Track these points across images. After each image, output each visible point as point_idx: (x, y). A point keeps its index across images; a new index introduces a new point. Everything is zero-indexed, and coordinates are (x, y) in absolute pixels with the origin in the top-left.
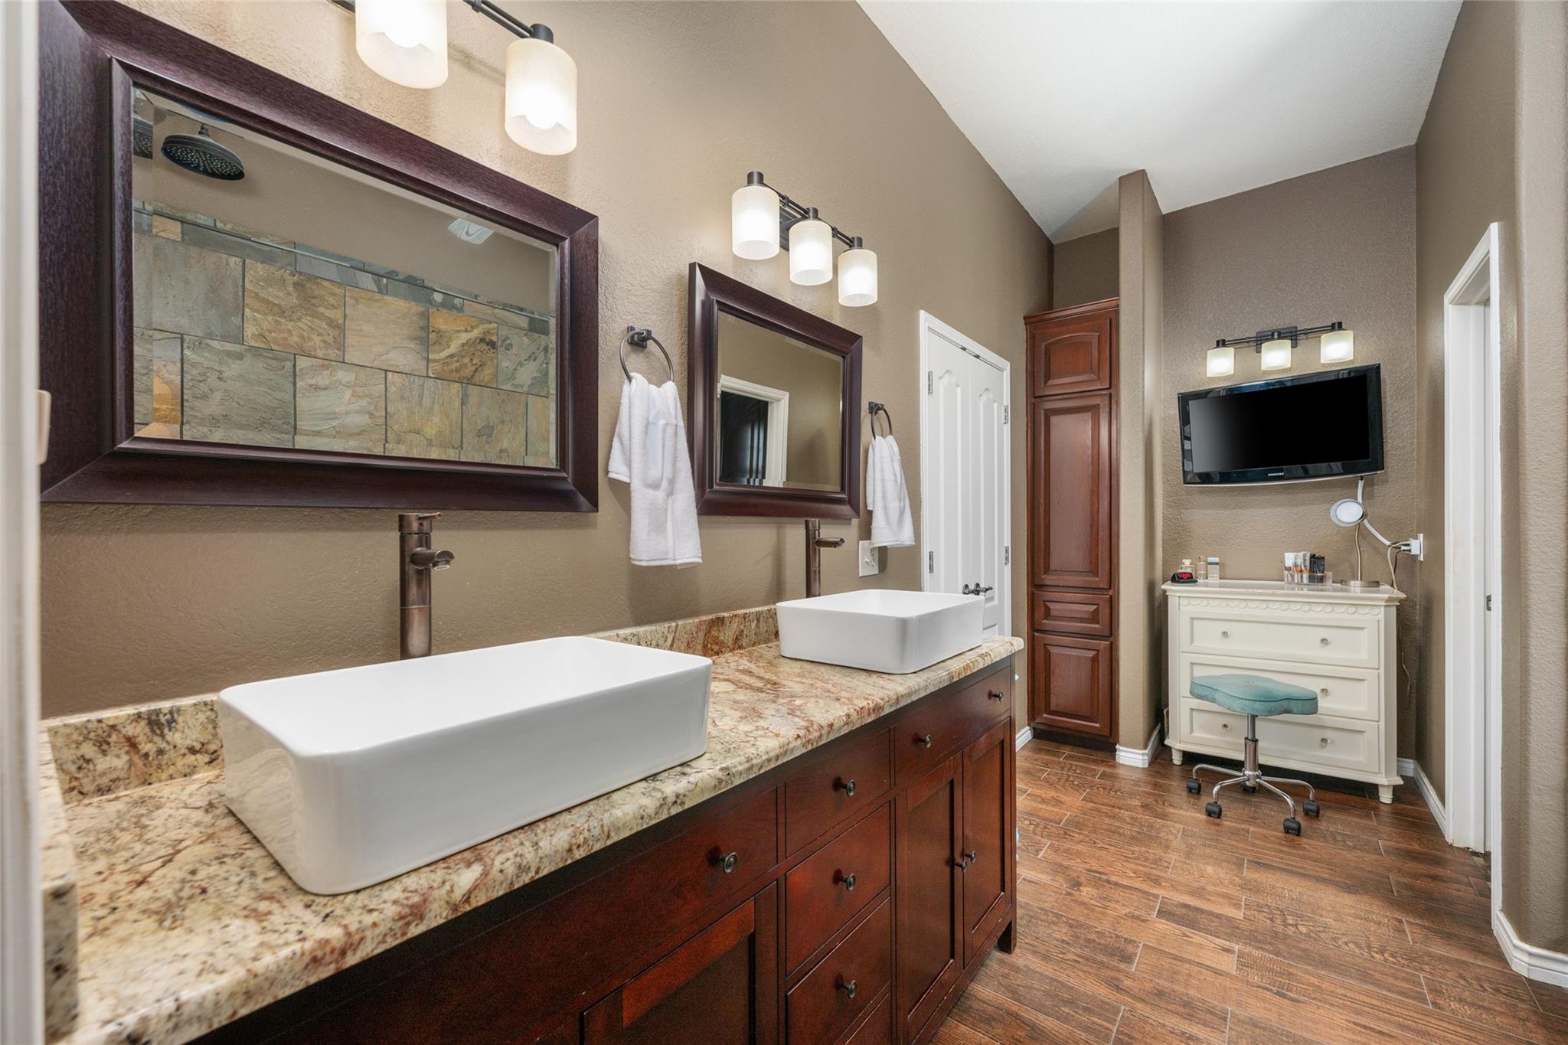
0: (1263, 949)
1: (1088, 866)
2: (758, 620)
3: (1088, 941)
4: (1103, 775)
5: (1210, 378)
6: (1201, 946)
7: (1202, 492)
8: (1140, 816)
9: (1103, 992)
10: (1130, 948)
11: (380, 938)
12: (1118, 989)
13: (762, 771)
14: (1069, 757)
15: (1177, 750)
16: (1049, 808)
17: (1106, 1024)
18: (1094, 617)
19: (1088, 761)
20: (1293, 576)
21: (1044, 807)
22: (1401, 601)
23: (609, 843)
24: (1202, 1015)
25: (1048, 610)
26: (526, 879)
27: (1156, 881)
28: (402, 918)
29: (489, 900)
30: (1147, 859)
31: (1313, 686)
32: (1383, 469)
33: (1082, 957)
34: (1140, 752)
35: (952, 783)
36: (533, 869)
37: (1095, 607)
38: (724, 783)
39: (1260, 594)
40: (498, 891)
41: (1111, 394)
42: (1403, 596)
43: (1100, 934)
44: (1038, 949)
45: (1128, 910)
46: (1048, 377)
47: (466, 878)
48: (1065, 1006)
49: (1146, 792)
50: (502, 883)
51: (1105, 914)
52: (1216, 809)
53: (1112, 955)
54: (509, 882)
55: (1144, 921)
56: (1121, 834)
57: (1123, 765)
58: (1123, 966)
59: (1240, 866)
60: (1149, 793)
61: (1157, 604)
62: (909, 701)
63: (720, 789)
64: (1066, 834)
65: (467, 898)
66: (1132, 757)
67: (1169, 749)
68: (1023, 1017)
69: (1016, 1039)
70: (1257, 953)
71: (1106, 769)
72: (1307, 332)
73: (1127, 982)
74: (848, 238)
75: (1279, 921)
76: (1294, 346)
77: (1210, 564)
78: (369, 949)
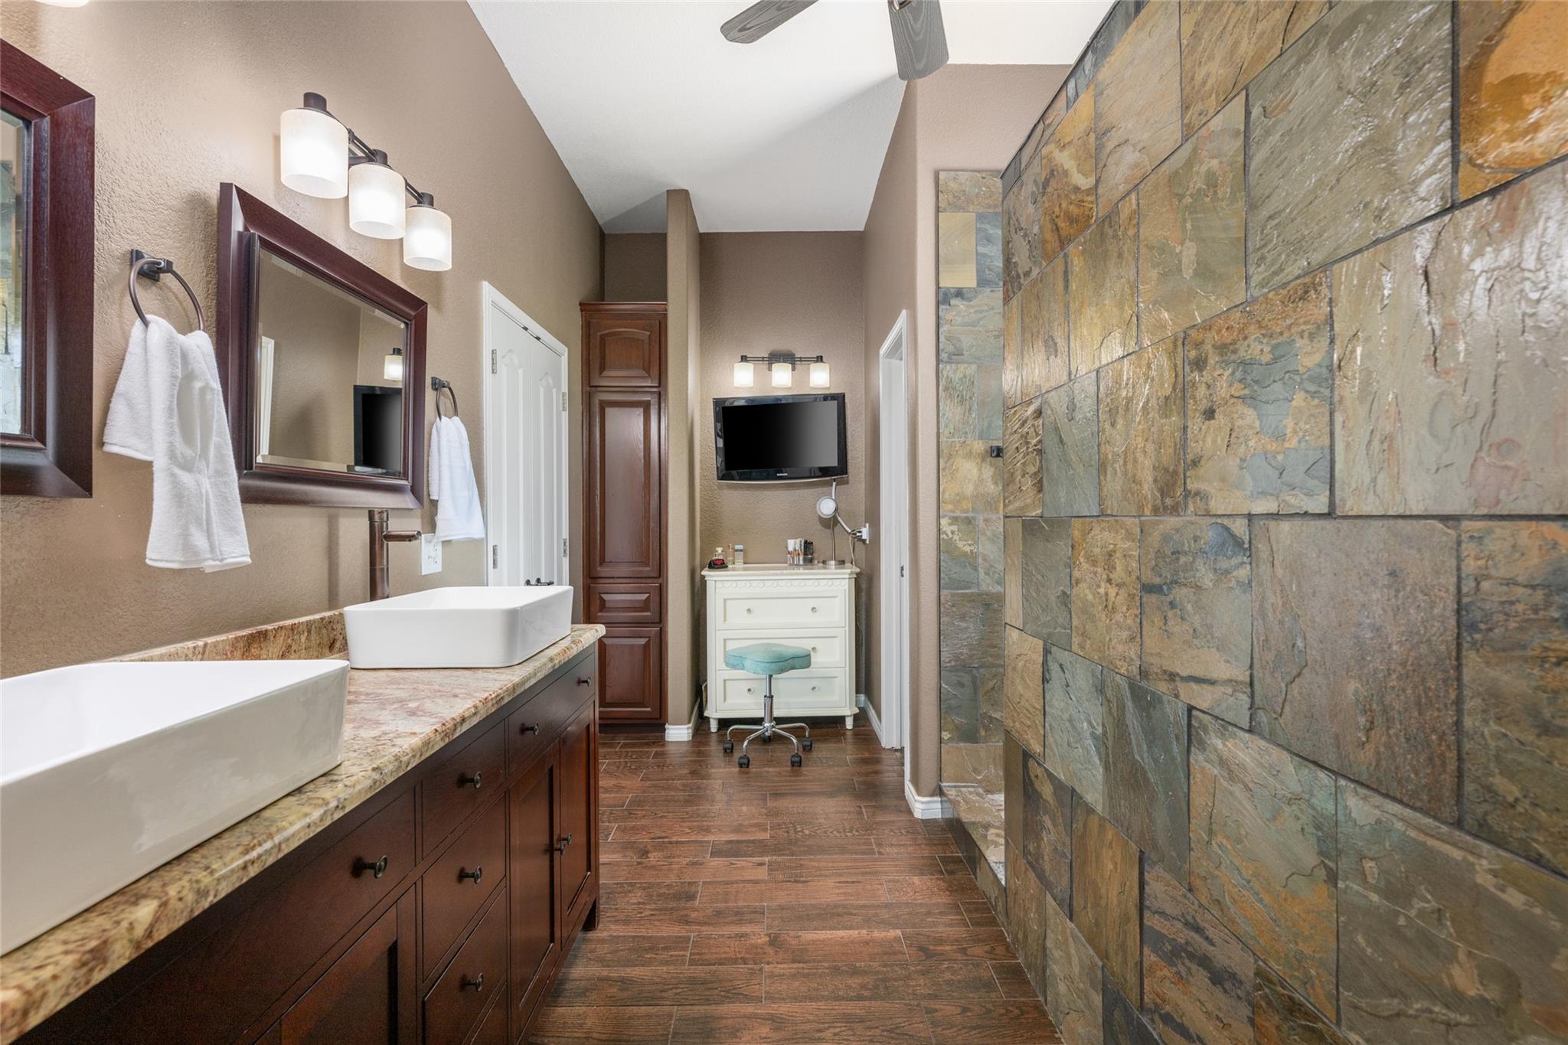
0: (784, 855)
1: (652, 835)
2: (309, 632)
3: (659, 895)
4: (657, 755)
5: (737, 388)
6: (743, 868)
7: (730, 487)
8: (690, 781)
9: (677, 930)
10: (693, 889)
11: (63, 990)
12: (687, 923)
13: (409, 768)
14: (625, 745)
15: (715, 719)
16: (612, 795)
17: (681, 953)
18: (645, 606)
19: (642, 745)
20: (793, 559)
21: (607, 795)
22: (857, 574)
23: (280, 856)
24: (748, 917)
25: (603, 601)
26: (206, 904)
27: (708, 830)
28: (84, 964)
29: (170, 932)
30: (698, 815)
31: (806, 645)
32: (846, 473)
33: (656, 910)
34: (686, 726)
35: (551, 770)
36: (212, 893)
37: (647, 595)
38: (378, 783)
39: (773, 575)
40: (179, 921)
41: (660, 393)
42: (858, 570)
43: (669, 886)
44: (619, 918)
45: (688, 860)
46: (602, 368)
47: (144, 912)
48: (648, 953)
49: (692, 761)
50: (182, 912)
51: (670, 870)
52: (746, 761)
53: (680, 899)
54: (189, 910)
55: (701, 864)
56: (676, 801)
57: (672, 742)
58: (689, 904)
59: (765, 800)
60: (695, 761)
61: (696, 590)
62: (522, 690)
63: (375, 789)
64: (630, 814)
65: (149, 934)
66: (678, 733)
67: (708, 719)
68: (614, 977)
69: (611, 997)
70: (780, 859)
71: (658, 749)
72: (801, 359)
73: (694, 915)
74: (416, 191)
75: (792, 832)
76: (793, 369)
77: (737, 551)
78: (53, 1004)
